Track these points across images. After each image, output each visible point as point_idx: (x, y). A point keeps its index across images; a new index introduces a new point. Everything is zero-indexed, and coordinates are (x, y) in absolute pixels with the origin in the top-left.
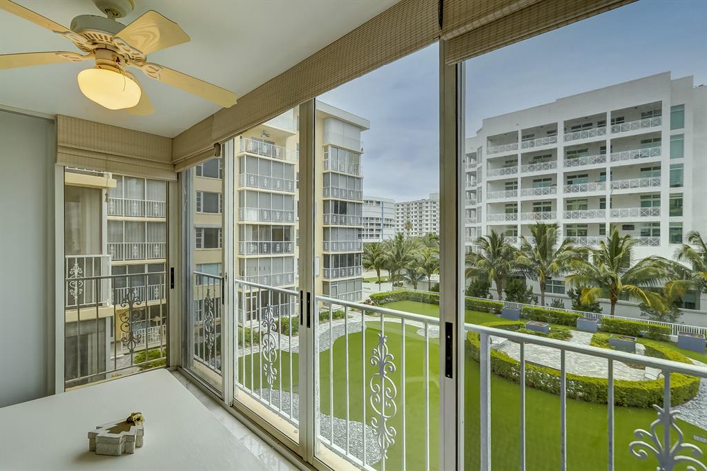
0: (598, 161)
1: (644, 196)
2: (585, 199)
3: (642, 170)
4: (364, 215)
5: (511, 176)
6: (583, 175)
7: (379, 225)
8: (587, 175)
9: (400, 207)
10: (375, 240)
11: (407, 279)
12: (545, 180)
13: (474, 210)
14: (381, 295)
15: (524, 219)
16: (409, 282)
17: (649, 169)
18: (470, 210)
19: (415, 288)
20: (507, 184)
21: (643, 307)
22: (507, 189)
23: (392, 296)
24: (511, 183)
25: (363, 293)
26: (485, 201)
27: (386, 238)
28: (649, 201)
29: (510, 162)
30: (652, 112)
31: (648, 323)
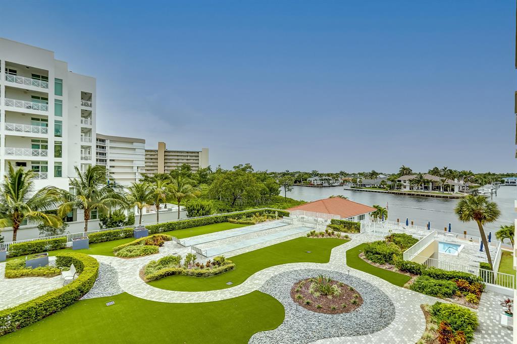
1: (34, 140)
3: (33, 119)
17: (37, 120)
21: (41, 227)
28: (38, 144)
30: (40, 76)
31: (51, 238)
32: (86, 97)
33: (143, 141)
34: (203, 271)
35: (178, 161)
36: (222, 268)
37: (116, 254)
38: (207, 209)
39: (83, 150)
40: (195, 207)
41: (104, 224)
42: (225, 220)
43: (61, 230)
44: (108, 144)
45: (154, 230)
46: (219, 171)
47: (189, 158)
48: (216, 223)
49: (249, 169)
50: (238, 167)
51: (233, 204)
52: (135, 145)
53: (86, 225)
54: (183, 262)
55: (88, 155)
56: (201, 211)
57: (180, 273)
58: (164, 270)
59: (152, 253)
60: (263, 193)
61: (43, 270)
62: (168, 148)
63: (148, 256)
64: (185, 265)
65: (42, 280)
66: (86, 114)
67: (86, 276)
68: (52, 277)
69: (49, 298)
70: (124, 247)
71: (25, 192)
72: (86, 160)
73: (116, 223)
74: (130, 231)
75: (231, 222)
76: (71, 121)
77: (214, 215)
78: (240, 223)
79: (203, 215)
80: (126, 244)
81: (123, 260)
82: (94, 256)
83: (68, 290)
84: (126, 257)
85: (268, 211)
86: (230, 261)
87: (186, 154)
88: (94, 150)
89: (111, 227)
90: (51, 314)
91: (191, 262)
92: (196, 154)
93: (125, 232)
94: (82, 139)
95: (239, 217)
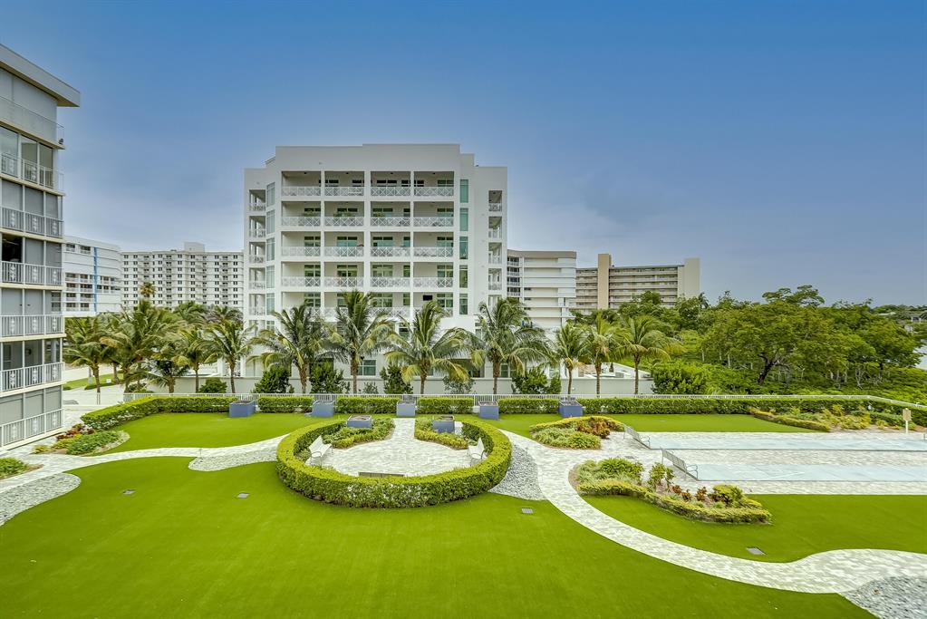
0: (401, 223)
1: (440, 266)
2: (390, 266)
3: (439, 239)
4: (66, 268)
5: (313, 229)
6: (388, 238)
7: (90, 286)
8: (391, 238)
9: (131, 259)
10: (78, 313)
11: (156, 377)
12: (350, 238)
13: (262, 270)
14: (108, 412)
15: (327, 286)
16: (159, 381)
17: (443, 239)
18: (256, 270)
19: (171, 391)
20: (306, 238)
21: (446, 381)
22: (306, 245)
23: (131, 410)
24: (312, 238)
25: (64, 413)
26: (279, 258)
27: (101, 309)
28: (444, 270)
29: (311, 210)
30: (445, 180)
31: (458, 397)
32: (495, 197)
33: (572, 255)
34: (691, 505)
35: (635, 287)
36: (733, 511)
37: (534, 436)
38: (697, 381)
39: (491, 275)
40: (670, 375)
41: (517, 387)
42: (742, 409)
43: (467, 388)
44: (522, 264)
45: (592, 408)
46: (726, 304)
47: (656, 279)
48: (720, 413)
49: (810, 300)
50: (775, 295)
51: (763, 377)
52: (561, 262)
53: (496, 385)
54: (646, 476)
55: (496, 282)
56: (683, 385)
57: (640, 496)
58: (609, 483)
59: (589, 447)
60: (856, 356)
61: (448, 437)
62: (616, 264)
63: (580, 451)
64: (650, 483)
65: (448, 450)
66: (495, 223)
67: (498, 460)
68: (458, 449)
69: (456, 476)
70: (545, 427)
71: (432, 333)
72: (495, 289)
73: (533, 387)
74: (553, 403)
75: (756, 416)
76: (478, 236)
77: (713, 395)
78: (784, 423)
79: (687, 392)
80: (548, 422)
81: (544, 448)
82: (506, 433)
83: (476, 473)
84: (547, 443)
85: (875, 404)
86: (755, 503)
87: (651, 273)
88: (505, 274)
89: (527, 393)
90: (458, 499)
91: (663, 480)
92: (671, 273)
93: (548, 403)
94: (490, 259)
95: (780, 407)
